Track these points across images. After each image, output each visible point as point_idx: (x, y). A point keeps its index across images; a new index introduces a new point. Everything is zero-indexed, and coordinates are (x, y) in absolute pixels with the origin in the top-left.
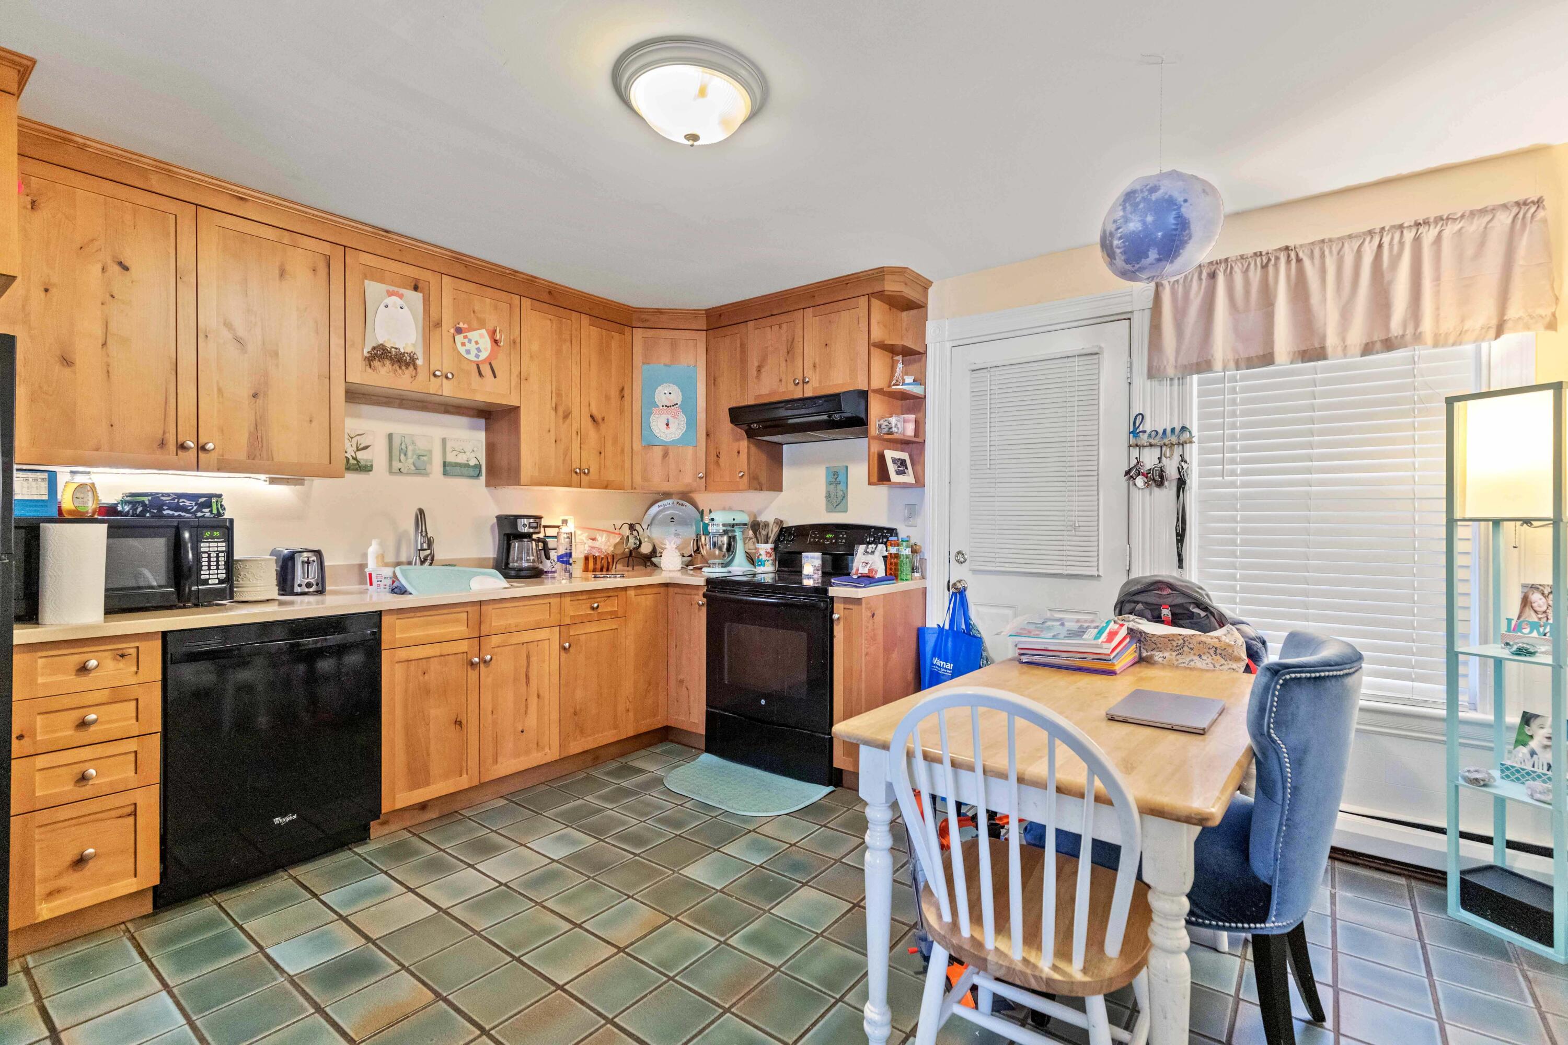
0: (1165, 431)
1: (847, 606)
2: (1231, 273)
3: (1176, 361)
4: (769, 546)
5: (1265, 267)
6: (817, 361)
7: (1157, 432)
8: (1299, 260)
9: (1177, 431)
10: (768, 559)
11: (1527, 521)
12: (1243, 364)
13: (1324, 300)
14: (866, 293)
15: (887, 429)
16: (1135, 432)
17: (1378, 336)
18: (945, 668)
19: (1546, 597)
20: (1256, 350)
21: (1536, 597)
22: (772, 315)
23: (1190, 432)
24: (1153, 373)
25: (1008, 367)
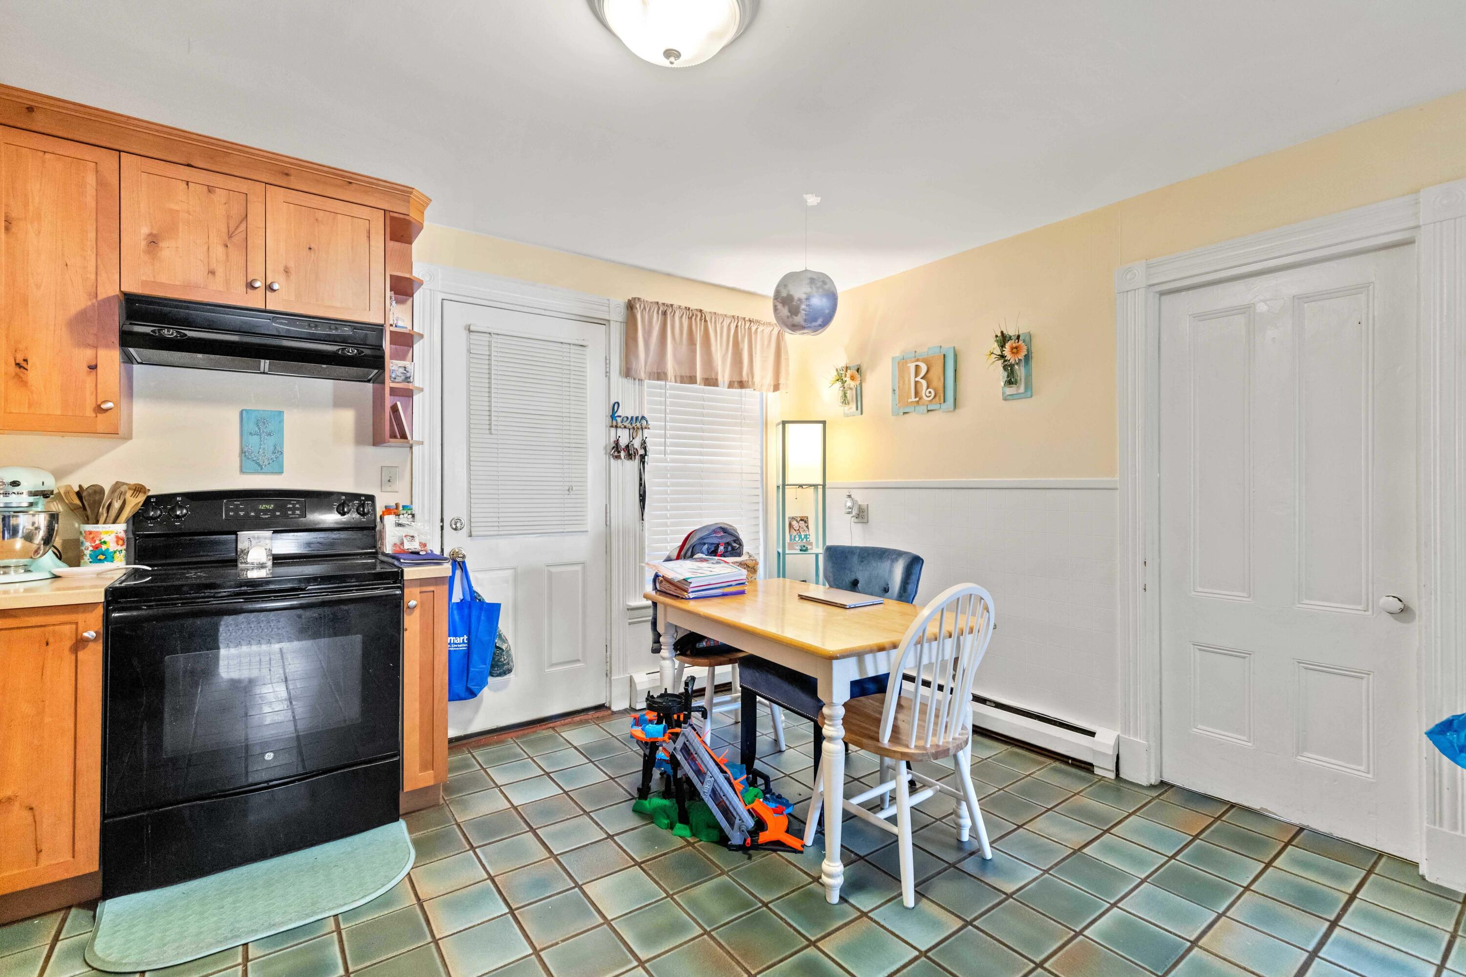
0: (632, 418)
1: (425, 589)
2: (674, 315)
3: (645, 368)
4: (120, 528)
5: (690, 318)
6: (291, 264)
7: (627, 418)
8: (706, 321)
9: (640, 418)
10: (119, 548)
11: (801, 486)
12: (678, 379)
13: (717, 350)
14: (383, 208)
15: (403, 377)
16: (613, 417)
17: (736, 379)
18: (456, 644)
19: (798, 522)
20: (686, 372)
21: (794, 523)
22: (189, 165)
23: (647, 421)
24: (628, 372)
25: (511, 338)
